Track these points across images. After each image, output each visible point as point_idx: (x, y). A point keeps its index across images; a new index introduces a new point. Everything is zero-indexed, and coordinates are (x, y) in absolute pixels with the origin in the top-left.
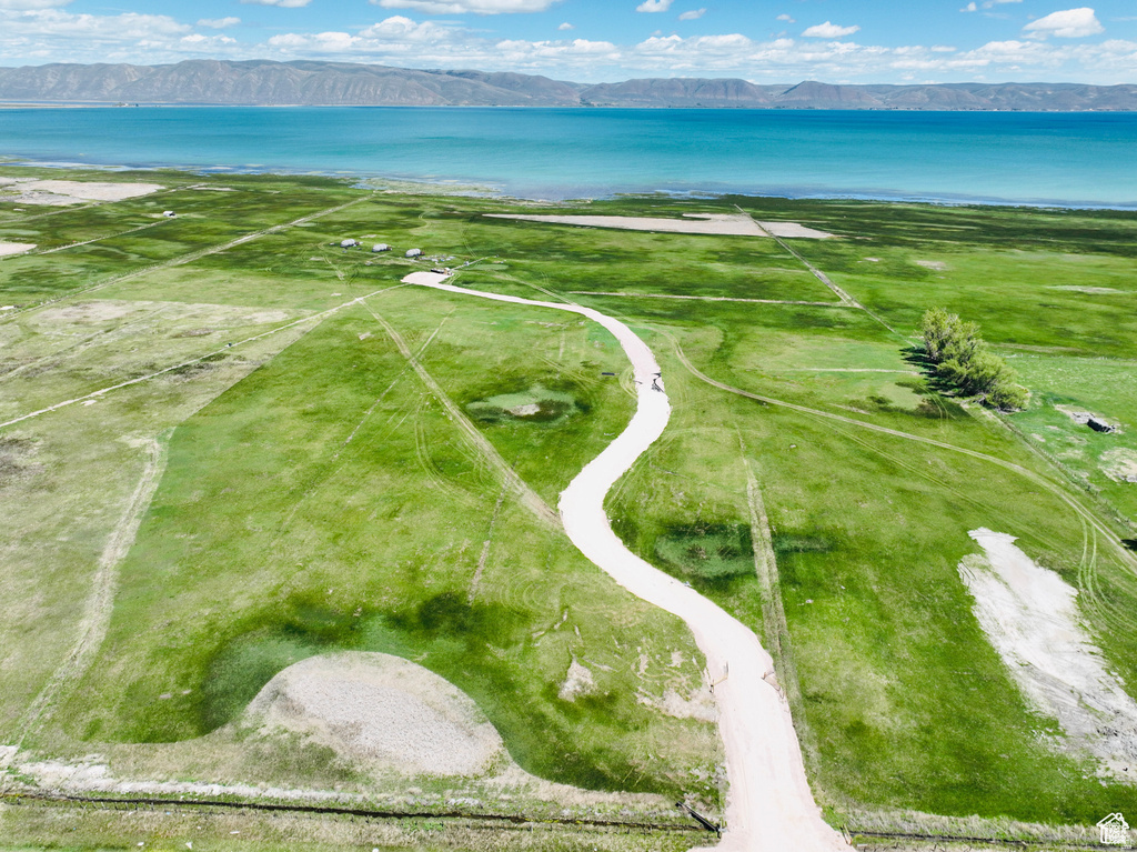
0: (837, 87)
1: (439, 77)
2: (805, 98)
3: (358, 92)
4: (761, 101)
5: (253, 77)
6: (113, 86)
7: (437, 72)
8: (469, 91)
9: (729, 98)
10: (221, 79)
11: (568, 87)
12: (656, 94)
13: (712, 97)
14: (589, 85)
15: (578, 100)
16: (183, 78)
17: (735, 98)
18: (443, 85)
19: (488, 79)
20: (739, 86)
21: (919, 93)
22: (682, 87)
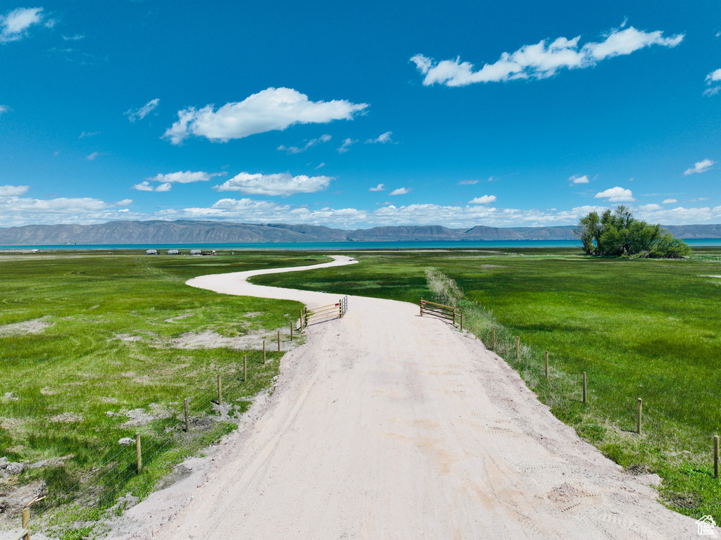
0: (496, 229)
1: (262, 228)
2: (478, 235)
3: (213, 236)
4: (452, 237)
5: (151, 229)
6: (65, 236)
7: (262, 225)
8: (280, 234)
9: (434, 236)
10: (131, 231)
11: (339, 232)
12: (391, 234)
13: (424, 235)
14: (351, 231)
15: (345, 239)
16: (108, 231)
17: (437, 236)
18: (265, 231)
19: (292, 228)
20: (439, 229)
21: (544, 231)
22: (406, 230)
